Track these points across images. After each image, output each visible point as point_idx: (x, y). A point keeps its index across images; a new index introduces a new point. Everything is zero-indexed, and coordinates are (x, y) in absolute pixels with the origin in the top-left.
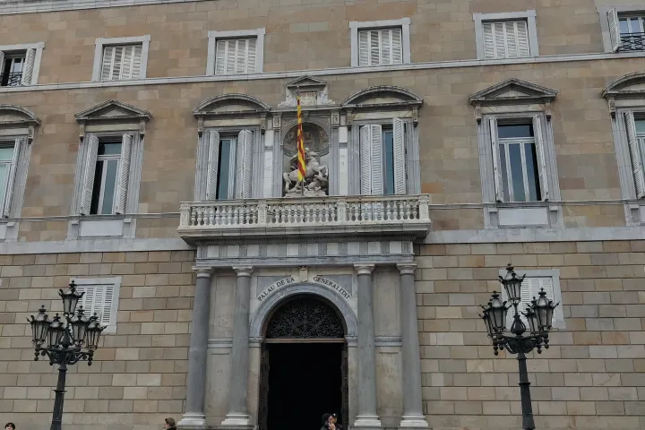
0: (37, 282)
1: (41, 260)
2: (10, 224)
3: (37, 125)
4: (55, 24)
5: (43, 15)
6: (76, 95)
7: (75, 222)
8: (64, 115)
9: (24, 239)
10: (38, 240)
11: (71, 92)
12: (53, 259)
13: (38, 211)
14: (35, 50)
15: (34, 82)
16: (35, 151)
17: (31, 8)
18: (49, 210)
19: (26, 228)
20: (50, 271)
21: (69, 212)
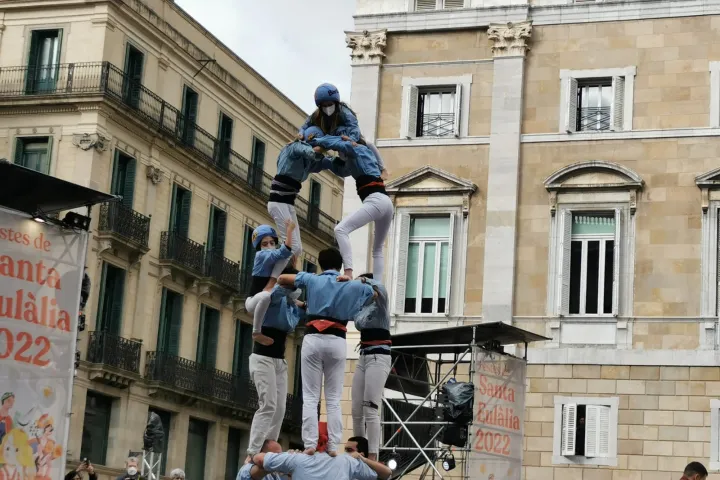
0: (664, 402)
1: (667, 374)
2: (621, 325)
3: (640, 189)
4: (646, 38)
5: (627, 24)
6: (689, 147)
7: (710, 325)
8: (676, 175)
9: (640, 345)
10: (661, 348)
11: (681, 142)
12: (684, 373)
13: (654, 309)
14: (623, 78)
15: (627, 126)
16: (640, 226)
17: (611, 14)
18: (673, 307)
19: (642, 329)
20: (681, 388)
21: (698, 311)
